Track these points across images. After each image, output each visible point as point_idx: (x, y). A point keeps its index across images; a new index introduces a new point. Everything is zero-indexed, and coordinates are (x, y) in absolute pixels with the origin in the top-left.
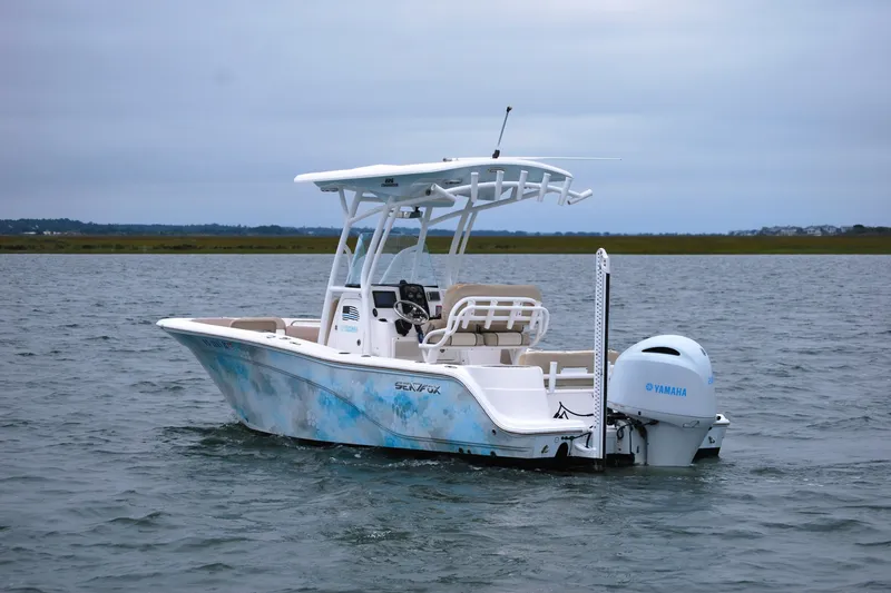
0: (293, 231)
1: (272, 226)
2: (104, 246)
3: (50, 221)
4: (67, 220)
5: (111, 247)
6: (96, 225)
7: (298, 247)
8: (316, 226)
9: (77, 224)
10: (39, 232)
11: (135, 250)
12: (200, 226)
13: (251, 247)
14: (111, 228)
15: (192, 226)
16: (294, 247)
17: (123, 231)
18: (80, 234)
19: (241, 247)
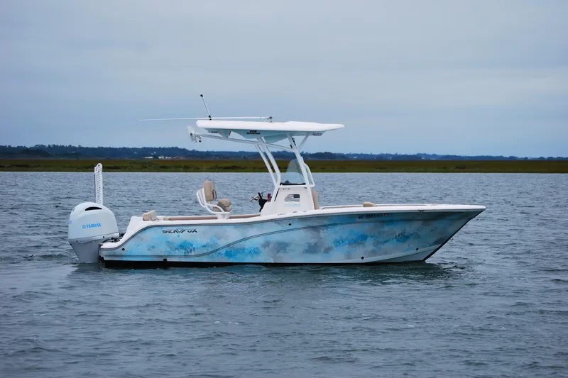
0: (342, 156)
1: (326, 153)
3: (164, 149)
8: (359, 153)
10: (156, 157)
14: (208, 154)
18: (185, 159)
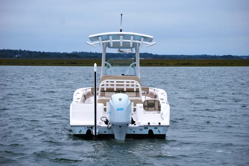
0: (237, 57)
1: (229, 55)
2: (156, 63)
4: (147, 53)
5: (158, 64)
6: (158, 55)
7: (233, 64)
9: (151, 55)
11: (168, 65)
12: (199, 56)
13: (214, 64)
14: (164, 56)
15: (196, 55)
16: (231, 64)
17: (168, 57)
18: (151, 59)
19: (210, 64)
